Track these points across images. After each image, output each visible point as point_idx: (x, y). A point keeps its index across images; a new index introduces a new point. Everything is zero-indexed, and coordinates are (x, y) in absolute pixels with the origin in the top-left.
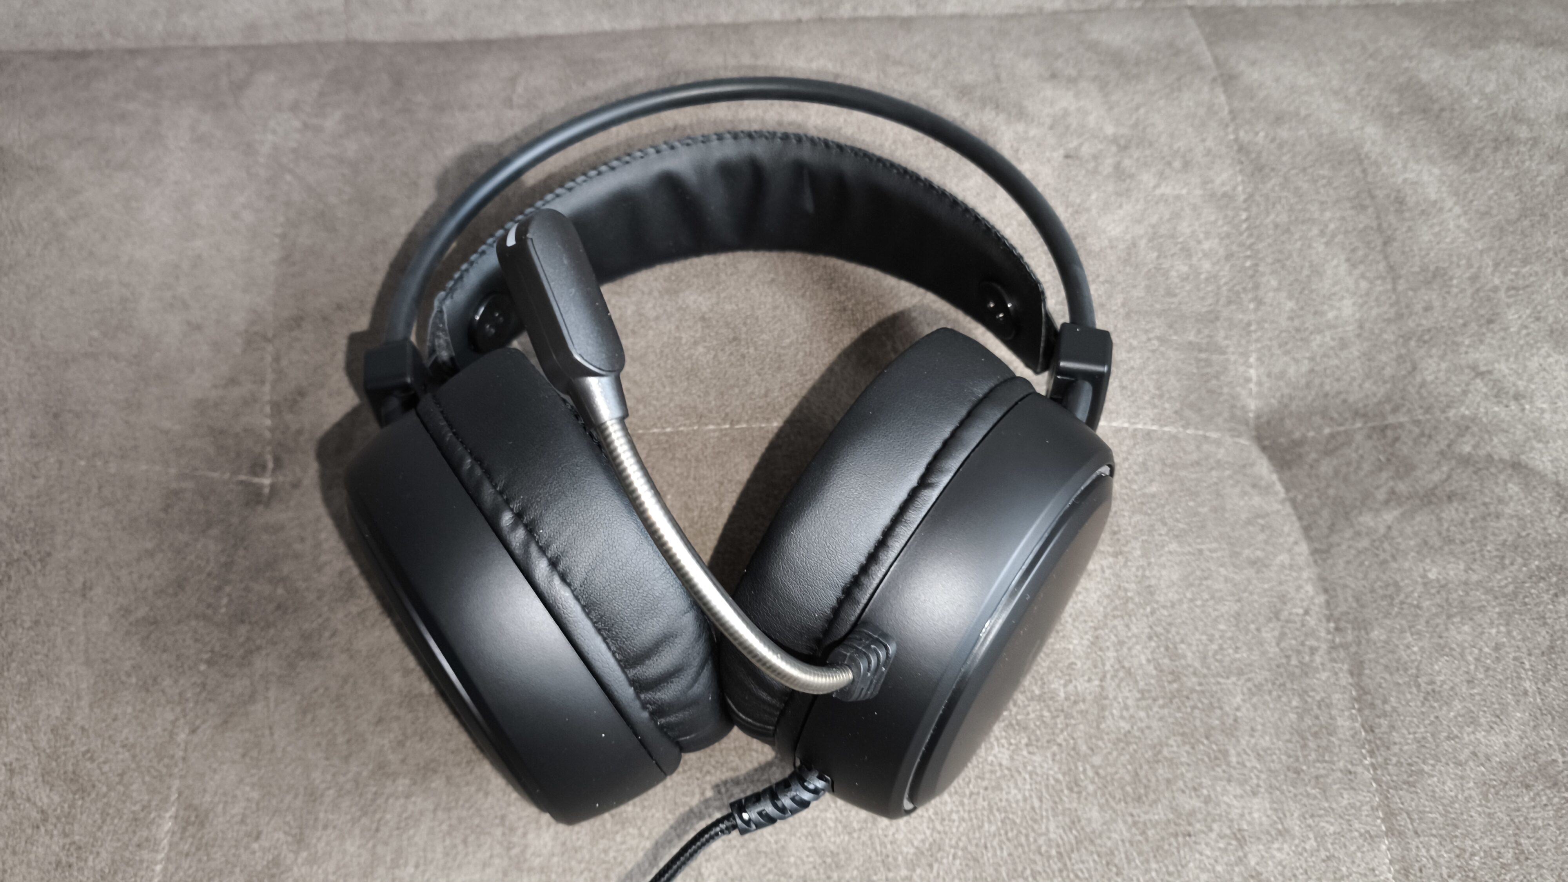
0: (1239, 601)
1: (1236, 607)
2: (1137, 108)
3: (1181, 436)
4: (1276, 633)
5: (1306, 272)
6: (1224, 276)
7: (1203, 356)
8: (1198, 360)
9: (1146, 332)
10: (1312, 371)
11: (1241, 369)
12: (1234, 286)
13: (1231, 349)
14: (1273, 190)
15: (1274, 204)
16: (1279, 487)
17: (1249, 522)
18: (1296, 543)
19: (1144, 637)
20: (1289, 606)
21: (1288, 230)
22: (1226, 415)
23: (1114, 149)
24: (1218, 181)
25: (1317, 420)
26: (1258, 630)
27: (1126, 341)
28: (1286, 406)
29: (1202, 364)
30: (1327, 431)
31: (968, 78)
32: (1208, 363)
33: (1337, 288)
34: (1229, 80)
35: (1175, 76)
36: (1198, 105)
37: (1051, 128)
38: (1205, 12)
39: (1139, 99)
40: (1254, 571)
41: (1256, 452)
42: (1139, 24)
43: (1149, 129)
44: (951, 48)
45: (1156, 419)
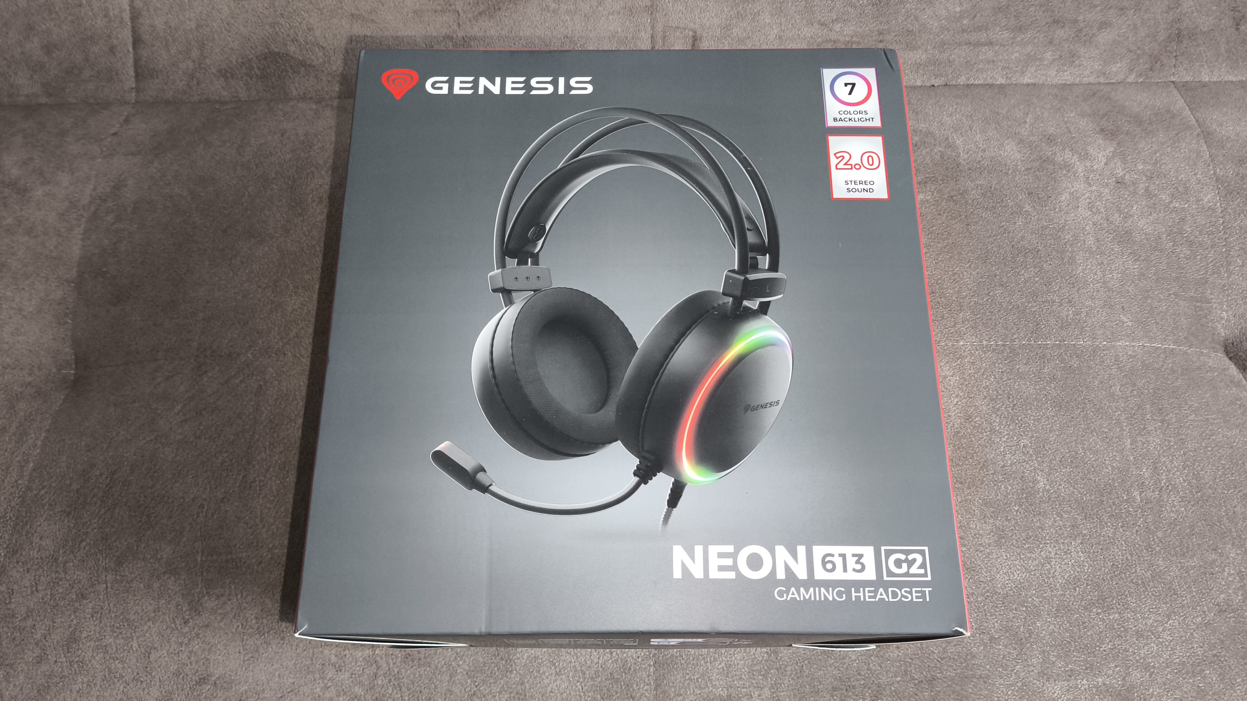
0: (1231, 447)
1: (1230, 451)
2: (1155, 153)
3: (1189, 351)
6: (1211, 257)
7: (1198, 304)
8: (1196, 307)
9: (1168, 290)
11: (1219, 312)
12: (1216, 263)
13: (1214, 301)
14: (1238, 205)
19: (1181, 467)
22: (1210, 339)
23: (1144, 179)
24: (1206, 200)
26: (1243, 464)
27: (1157, 295)
29: (1198, 309)
31: (1051, 130)
32: (1201, 309)
34: (1207, 135)
35: (1174, 132)
36: (1190, 151)
37: (1106, 164)
38: (1183, 86)
39: (1155, 147)
40: (1238, 431)
41: (1227, 361)
42: (1145, 95)
43: (1163, 167)
44: (1035, 108)
45: (1175, 343)
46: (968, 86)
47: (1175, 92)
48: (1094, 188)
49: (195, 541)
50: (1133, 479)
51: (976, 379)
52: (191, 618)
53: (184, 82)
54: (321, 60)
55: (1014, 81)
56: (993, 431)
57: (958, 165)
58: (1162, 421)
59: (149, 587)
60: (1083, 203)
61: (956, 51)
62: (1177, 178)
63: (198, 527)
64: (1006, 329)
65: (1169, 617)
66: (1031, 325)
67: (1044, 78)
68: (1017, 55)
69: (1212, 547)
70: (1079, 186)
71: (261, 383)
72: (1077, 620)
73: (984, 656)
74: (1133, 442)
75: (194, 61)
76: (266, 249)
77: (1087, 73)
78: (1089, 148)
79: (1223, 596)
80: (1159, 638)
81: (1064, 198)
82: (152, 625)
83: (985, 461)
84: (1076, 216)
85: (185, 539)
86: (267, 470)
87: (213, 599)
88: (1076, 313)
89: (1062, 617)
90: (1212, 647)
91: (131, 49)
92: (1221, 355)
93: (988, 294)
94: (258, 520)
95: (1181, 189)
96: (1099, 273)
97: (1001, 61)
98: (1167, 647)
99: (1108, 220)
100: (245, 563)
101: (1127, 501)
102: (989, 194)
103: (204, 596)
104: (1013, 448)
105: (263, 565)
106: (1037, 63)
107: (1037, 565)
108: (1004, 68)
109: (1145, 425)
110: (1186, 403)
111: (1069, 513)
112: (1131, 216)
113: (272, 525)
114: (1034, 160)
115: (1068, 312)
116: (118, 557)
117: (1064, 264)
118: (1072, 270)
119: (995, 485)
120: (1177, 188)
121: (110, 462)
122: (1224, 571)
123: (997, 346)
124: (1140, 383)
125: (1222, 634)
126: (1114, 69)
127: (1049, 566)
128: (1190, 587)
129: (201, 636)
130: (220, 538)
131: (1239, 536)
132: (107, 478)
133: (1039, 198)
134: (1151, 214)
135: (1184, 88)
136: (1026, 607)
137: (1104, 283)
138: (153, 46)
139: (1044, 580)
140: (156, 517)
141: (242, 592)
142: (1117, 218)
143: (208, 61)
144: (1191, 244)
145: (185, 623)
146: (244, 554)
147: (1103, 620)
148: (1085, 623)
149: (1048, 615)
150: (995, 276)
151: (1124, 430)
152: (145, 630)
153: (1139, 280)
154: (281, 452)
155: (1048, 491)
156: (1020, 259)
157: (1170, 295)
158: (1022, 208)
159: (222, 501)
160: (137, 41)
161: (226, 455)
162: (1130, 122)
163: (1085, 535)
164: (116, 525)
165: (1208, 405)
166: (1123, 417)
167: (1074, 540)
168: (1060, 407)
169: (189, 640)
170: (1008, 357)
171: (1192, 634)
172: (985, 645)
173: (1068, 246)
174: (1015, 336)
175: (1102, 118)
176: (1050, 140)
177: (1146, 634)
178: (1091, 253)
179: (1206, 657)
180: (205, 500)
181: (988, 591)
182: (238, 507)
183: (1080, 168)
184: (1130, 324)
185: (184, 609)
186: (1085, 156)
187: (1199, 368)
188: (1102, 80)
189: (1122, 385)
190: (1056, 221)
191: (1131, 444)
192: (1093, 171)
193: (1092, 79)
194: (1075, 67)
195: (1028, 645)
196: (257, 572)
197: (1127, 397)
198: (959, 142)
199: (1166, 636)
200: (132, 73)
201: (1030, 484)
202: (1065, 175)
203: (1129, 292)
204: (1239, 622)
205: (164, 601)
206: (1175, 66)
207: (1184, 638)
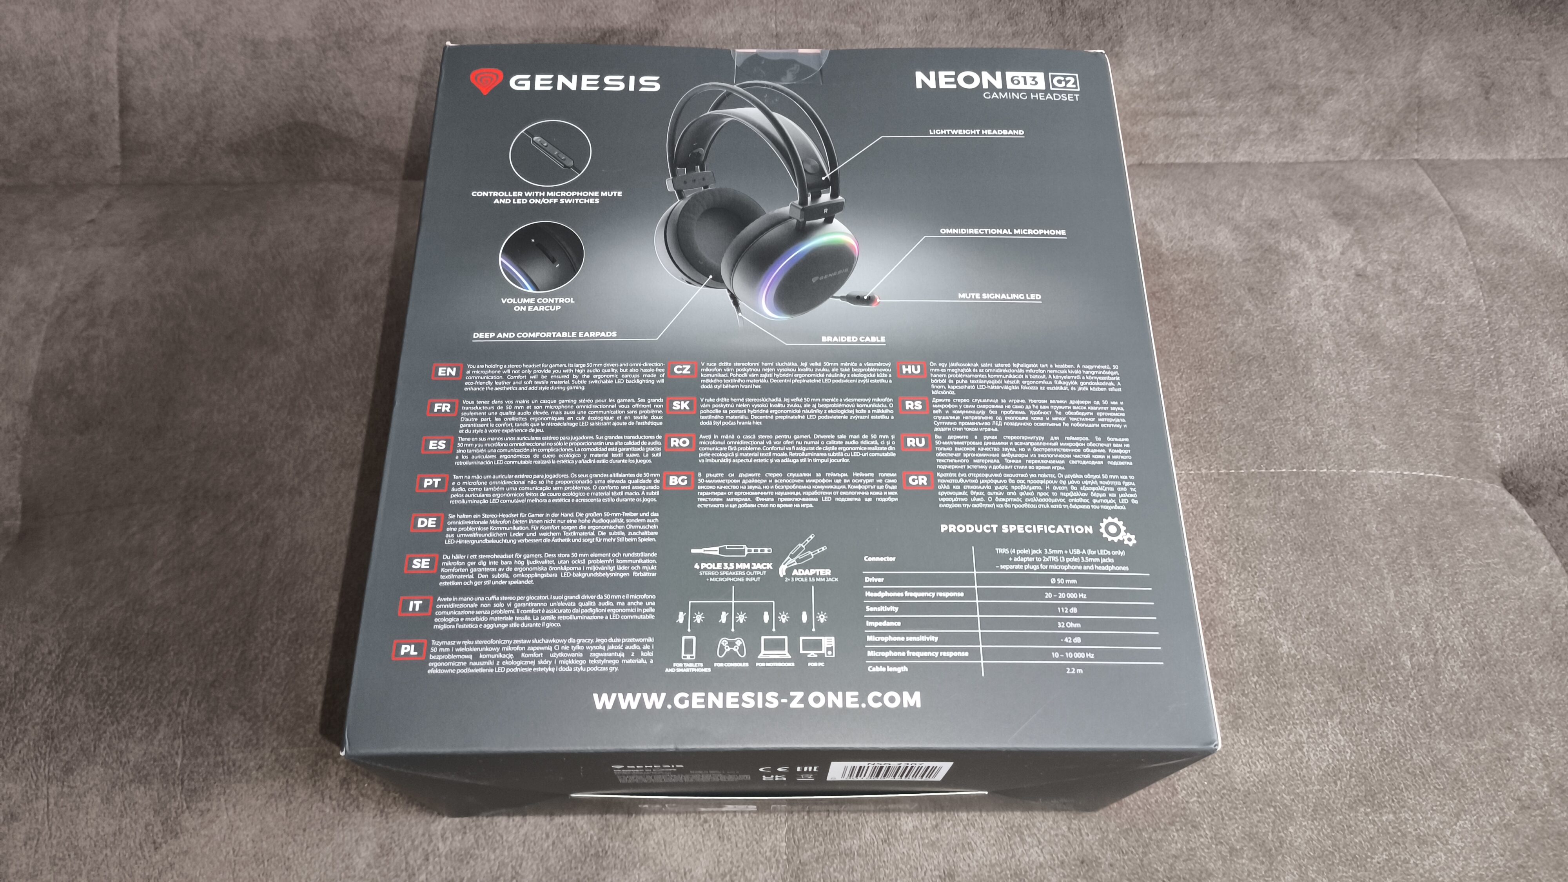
0: (1520, 598)
1: (1519, 603)
2: (1402, 240)
3: (1459, 481)
4: (1549, 621)
5: (1534, 363)
6: (1477, 365)
7: (1466, 423)
8: (1464, 427)
9: (1428, 405)
10: (1542, 435)
11: (1492, 433)
12: (1485, 372)
13: (1485, 419)
14: (1505, 301)
15: (1508, 314)
16: (1529, 519)
17: (1517, 544)
18: (1551, 558)
19: (1459, 624)
20: (1555, 602)
21: (1519, 333)
22: (1484, 467)
23: (1390, 270)
24: (1466, 295)
25: (1548, 471)
26: (1536, 618)
27: (1415, 412)
28: (1524, 461)
29: (1466, 429)
30: (1557, 478)
31: (1273, 214)
32: (1470, 429)
33: (1559, 374)
34: (1462, 220)
35: (1423, 216)
36: (1444, 238)
37: (1342, 253)
38: (1429, 164)
39: (1401, 233)
40: (1526, 578)
41: (1507, 495)
42: (1384, 173)
43: (1412, 256)
44: (1251, 190)
45: (1442, 470)
46: (1168, 166)
47: (1420, 171)
48: (1329, 282)
49: (175, 739)
50: (1401, 639)
51: (1195, 516)
52: (166, 842)
53: (184, 159)
54: (360, 133)
55: (1223, 159)
56: (1219, 581)
57: (1160, 255)
58: (1433, 567)
59: (107, 800)
60: (1317, 299)
61: (1152, 123)
62: (1429, 270)
63: (179, 720)
64: (1230, 453)
65: (1458, 816)
66: (1260, 449)
67: (1260, 156)
68: (1226, 127)
69: (1506, 725)
70: (1311, 280)
71: (269, 531)
72: (1340, 822)
73: (1224, 874)
74: (1398, 593)
75: (197, 133)
76: (282, 359)
77: (1313, 149)
78: (1320, 234)
79: (1524, 788)
80: (1447, 843)
81: (1292, 294)
82: (109, 853)
83: (1212, 620)
84: (1308, 315)
85: (160, 736)
86: (273, 644)
87: (195, 816)
88: (1316, 434)
89: (1321, 819)
90: (1516, 854)
91: (117, 118)
92: (1498, 487)
93: (1205, 411)
94: (259, 710)
95: (1436, 283)
96: (1341, 385)
97: (1207, 135)
98: (1458, 856)
99: (1348, 320)
100: (240, 767)
101: (1394, 667)
102: (1200, 290)
103: (183, 812)
104: (1247, 603)
105: (265, 769)
106: (1252, 137)
107: (1285, 753)
108: (1210, 144)
109: (1411, 571)
110: (1461, 545)
111: (1322, 684)
112: (1378, 315)
113: (278, 715)
114: (1253, 250)
115: (1305, 432)
116: (68, 762)
117: (1298, 374)
118: (1308, 381)
119: (1226, 650)
120: (1430, 282)
121: (64, 636)
122: (1523, 755)
123: (1219, 474)
124: (1401, 519)
125: (1527, 838)
126: (1346, 145)
127: (1300, 754)
128: (1481, 777)
129: (177, 866)
130: (208, 735)
131: (1539, 711)
132: (58, 657)
133: (1262, 295)
134: (1401, 313)
135: (1430, 167)
136: (1275, 807)
137: (1349, 396)
138: (145, 114)
139: (1295, 772)
140: (123, 707)
141: (234, 806)
142: (1359, 318)
143: (215, 134)
144: (1452, 349)
145: (156, 849)
146: (240, 756)
147: (1374, 822)
148: (1350, 826)
149: (1304, 817)
150: (1213, 388)
151: (1385, 578)
152: (100, 860)
153: (1392, 392)
154: (293, 620)
155: (1294, 656)
156: (1243, 367)
157: (1430, 412)
158: (1241, 306)
159: (212, 685)
160: (125, 108)
161: (218, 625)
162: (1368, 205)
163: (1344, 712)
164: (67, 719)
165: (1487, 547)
166: (1383, 563)
167: (1331, 719)
168: (1303, 550)
169: (160, 874)
170: (1233, 489)
171: (1489, 838)
172: (1224, 859)
173: (1301, 352)
174: (1241, 463)
175: (1335, 200)
176: (1272, 225)
177: (1430, 839)
178: (1330, 360)
179: (1510, 868)
180: (190, 683)
181: (1224, 787)
182: (233, 692)
183: (1311, 259)
184: (1384, 447)
185: (156, 830)
186: (1316, 245)
187: (1473, 502)
188: (1331, 157)
189: (1379, 523)
190: (1284, 321)
191: (1396, 596)
192: (1327, 262)
193: (1319, 156)
194: (1298, 142)
195: (1280, 858)
196: (257, 778)
197: (1386, 538)
198: (1160, 228)
199: (1455, 841)
200: (116, 146)
201: (1272, 648)
202: (1292, 267)
203: (1379, 408)
204: (1548, 821)
205: (128, 820)
206: (1417, 141)
207: (1479, 845)
